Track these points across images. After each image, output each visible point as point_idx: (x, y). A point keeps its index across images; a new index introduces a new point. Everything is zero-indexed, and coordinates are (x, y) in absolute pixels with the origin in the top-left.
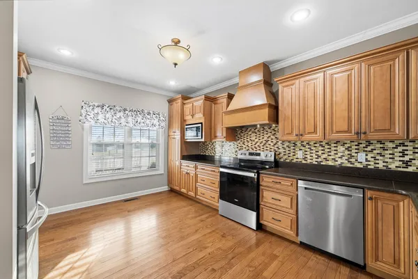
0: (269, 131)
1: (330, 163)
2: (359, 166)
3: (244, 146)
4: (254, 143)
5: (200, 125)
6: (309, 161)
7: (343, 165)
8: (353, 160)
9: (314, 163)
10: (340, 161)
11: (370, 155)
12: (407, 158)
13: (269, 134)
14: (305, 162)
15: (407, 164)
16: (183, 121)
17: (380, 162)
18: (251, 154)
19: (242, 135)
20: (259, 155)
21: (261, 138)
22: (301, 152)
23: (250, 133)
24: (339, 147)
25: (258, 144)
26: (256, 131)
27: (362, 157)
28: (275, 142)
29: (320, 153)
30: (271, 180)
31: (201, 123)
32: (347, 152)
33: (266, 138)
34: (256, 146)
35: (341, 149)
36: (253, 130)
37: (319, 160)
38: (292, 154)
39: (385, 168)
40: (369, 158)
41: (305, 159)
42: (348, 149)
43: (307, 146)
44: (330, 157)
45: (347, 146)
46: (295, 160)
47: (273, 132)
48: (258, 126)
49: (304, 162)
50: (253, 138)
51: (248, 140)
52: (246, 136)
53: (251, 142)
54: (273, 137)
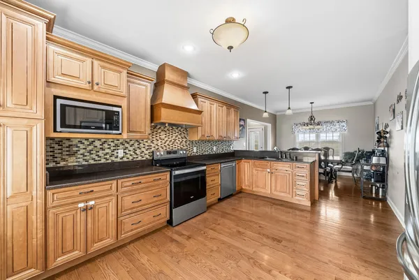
0: (177, 131)
1: (206, 153)
3: (153, 145)
4: (164, 142)
7: (210, 154)
8: (212, 150)
10: (209, 151)
11: (216, 147)
13: (177, 134)
15: (223, 150)
17: (218, 150)
18: (169, 153)
20: (176, 153)
21: (170, 137)
22: (196, 148)
23: (159, 131)
24: (209, 144)
25: (168, 142)
26: (166, 129)
28: (181, 140)
29: (203, 148)
31: (120, 107)
33: (174, 137)
34: (166, 144)
36: (162, 128)
37: (203, 152)
38: (191, 150)
39: (219, 153)
40: (216, 149)
41: (197, 152)
42: (211, 145)
43: (198, 144)
44: (206, 150)
45: (211, 143)
46: (193, 154)
47: (180, 132)
48: (167, 125)
49: (197, 154)
50: (163, 137)
51: (158, 138)
52: (154, 134)
53: (160, 141)
54: (179, 136)
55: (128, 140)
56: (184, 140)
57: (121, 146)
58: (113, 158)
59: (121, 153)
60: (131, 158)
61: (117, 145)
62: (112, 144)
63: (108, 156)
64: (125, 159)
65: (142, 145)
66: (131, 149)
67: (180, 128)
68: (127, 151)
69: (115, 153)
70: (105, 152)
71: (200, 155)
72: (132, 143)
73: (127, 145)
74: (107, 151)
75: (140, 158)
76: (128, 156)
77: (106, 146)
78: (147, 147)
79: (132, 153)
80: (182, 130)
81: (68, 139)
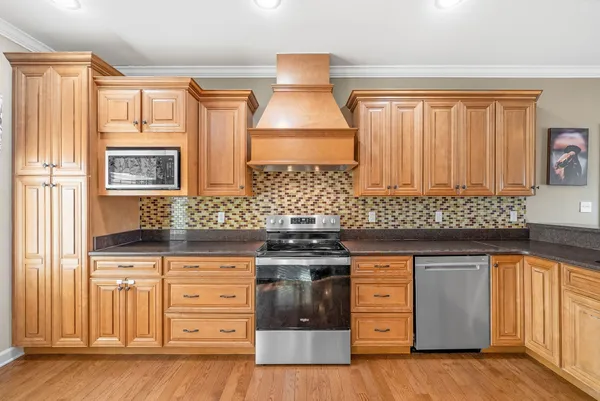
0: (324, 179)
1: (409, 226)
2: (437, 227)
3: (273, 207)
4: (294, 200)
5: (174, 153)
6: (384, 226)
7: (422, 228)
8: (430, 220)
9: (390, 228)
10: (418, 222)
11: (446, 213)
12: (472, 215)
13: (323, 185)
14: (379, 228)
15: (473, 220)
16: (96, 134)
17: (454, 221)
18: (296, 220)
19: (268, 183)
20: (312, 221)
21: (308, 191)
22: (374, 213)
23: (286, 180)
24: (418, 205)
25: (302, 202)
27: (439, 216)
28: (333, 197)
29: (396, 214)
30: (371, 265)
31: (178, 149)
32: (425, 211)
33: (317, 192)
34: (299, 205)
35: (420, 207)
37: (396, 223)
38: (361, 216)
39: (457, 228)
40: (446, 218)
41: (378, 223)
42: (426, 207)
43: (382, 205)
44: (408, 219)
45: (425, 203)
46: (365, 226)
47: (331, 182)
49: (377, 228)
50: (292, 191)
51: (282, 194)
52: (276, 186)
53: (287, 198)
54: (330, 190)
55: (232, 198)
56: (343, 196)
57: (222, 207)
58: (211, 224)
59: (221, 217)
60: (236, 225)
61: (216, 206)
62: (211, 204)
63: (204, 221)
64: (227, 227)
65: (253, 206)
66: (237, 211)
67: (330, 173)
68: (230, 215)
69: (213, 216)
70: (201, 215)
71: (386, 231)
72: (237, 202)
73: (230, 206)
74: (204, 213)
75: (250, 227)
76: (232, 222)
77: (202, 206)
78: (262, 210)
79: (237, 217)
80: (336, 176)
81: (162, 198)
